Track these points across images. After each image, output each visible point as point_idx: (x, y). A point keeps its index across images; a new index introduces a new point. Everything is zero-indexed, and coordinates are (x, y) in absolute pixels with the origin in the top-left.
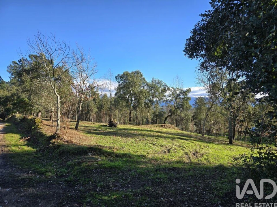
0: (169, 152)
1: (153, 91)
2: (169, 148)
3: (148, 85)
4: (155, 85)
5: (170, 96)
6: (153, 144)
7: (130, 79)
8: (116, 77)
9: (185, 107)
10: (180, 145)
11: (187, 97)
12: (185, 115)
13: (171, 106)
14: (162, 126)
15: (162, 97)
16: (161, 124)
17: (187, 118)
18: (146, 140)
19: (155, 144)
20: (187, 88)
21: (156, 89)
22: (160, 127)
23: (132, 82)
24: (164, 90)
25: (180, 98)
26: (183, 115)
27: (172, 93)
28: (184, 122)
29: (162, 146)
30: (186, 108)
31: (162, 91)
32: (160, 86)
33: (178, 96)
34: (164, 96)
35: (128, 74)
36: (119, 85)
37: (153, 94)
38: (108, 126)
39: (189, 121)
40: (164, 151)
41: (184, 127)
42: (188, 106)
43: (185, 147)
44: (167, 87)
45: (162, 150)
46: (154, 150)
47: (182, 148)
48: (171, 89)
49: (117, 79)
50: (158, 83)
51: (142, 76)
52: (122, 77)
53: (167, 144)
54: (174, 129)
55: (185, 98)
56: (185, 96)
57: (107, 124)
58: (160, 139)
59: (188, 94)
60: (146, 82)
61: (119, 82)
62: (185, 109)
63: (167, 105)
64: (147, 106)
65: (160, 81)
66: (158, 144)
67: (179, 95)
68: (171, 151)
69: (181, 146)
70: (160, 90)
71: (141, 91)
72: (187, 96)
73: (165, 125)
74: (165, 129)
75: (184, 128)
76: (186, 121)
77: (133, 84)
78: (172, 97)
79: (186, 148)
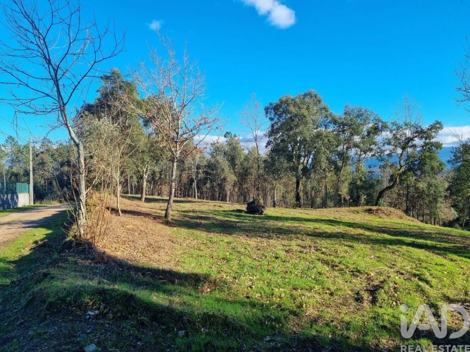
0: (374, 301)
1: (347, 134)
2: (376, 283)
3: (335, 122)
4: (351, 120)
5: (389, 144)
6: (333, 266)
7: (293, 110)
8: (267, 109)
9: (427, 168)
10: (414, 271)
11: (432, 143)
12: (430, 185)
13: (390, 166)
14: (370, 211)
15: (370, 145)
16: (368, 207)
17: (435, 192)
18: (317, 250)
19: (337, 266)
20: (432, 122)
21: (353, 129)
22: (367, 214)
23: (296, 116)
24: (376, 130)
25: (414, 146)
26: (422, 185)
27: (394, 135)
28: (427, 201)
29: (356, 273)
30: (432, 170)
31: (369, 133)
32: (365, 121)
33: (409, 142)
34: (375, 143)
35: (290, 101)
36: (272, 126)
37: (348, 140)
38: (246, 212)
39: (440, 200)
40: (358, 294)
41: (428, 212)
42: (435, 164)
43: (429, 278)
44: (382, 122)
45: (352, 290)
46: (329, 289)
47: (421, 283)
48: (390, 127)
49: (267, 113)
50: (358, 116)
51: (319, 101)
52: (276, 108)
53: (374, 266)
54: (401, 218)
55: (426, 144)
56: (427, 141)
57: (244, 207)
58: (359, 246)
59: (433, 134)
60: (331, 115)
61: (271, 119)
62: (428, 173)
63: (382, 163)
64: (333, 167)
65: (363, 110)
66: (347, 267)
67: (412, 139)
68: (382, 295)
69: (415, 275)
70: (364, 129)
71: (319, 136)
72: (433, 140)
73: (377, 210)
74: (378, 220)
75: (427, 214)
76: (431, 199)
77: (299, 120)
78: (394, 145)
79: (434, 282)
